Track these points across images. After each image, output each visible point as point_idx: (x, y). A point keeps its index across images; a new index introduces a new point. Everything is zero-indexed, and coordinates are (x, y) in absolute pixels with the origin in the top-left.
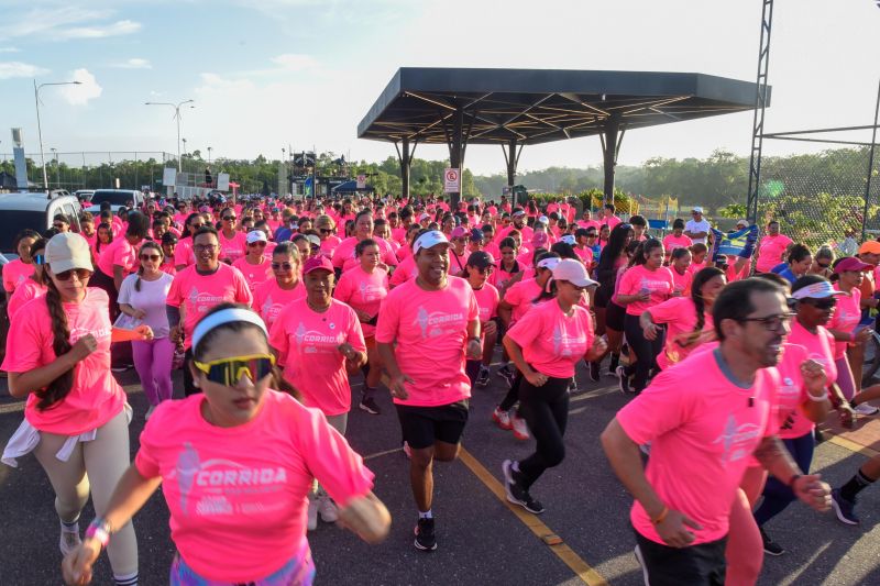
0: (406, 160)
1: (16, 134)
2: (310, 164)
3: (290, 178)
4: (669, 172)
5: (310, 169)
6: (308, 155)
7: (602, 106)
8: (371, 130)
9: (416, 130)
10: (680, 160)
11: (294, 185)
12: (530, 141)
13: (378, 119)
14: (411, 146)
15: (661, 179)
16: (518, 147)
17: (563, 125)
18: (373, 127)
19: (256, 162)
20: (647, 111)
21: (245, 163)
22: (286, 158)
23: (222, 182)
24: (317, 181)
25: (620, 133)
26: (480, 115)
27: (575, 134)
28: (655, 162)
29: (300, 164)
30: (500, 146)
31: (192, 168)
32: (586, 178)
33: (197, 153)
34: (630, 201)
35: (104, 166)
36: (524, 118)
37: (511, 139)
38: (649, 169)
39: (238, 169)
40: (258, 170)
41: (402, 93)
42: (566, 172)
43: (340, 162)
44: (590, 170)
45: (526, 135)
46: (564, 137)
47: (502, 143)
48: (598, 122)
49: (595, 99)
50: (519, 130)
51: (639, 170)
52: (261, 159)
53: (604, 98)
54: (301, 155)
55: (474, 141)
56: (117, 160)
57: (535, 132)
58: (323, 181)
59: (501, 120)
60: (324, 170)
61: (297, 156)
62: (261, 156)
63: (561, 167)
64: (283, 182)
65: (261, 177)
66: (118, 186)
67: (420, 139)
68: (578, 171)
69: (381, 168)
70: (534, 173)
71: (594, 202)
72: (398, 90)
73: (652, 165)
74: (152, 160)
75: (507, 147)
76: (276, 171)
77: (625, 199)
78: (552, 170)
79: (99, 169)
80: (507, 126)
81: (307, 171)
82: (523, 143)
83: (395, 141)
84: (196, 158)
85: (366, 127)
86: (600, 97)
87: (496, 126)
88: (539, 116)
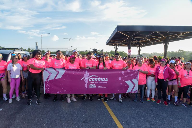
0: (116, 50)
2: (96, 51)
5: (96, 52)
6: (95, 49)
8: (109, 43)
9: (119, 43)
13: (111, 40)
14: (117, 47)
17: (153, 41)
21: (84, 52)
24: (97, 55)
26: (134, 39)
27: (154, 44)
30: (137, 47)
36: (144, 39)
37: (139, 45)
39: (82, 53)
43: (102, 51)
45: (143, 44)
49: (165, 33)
53: (168, 32)
55: (133, 46)
57: (146, 43)
59: (139, 40)
60: (99, 53)
61: (93, 50)
69: (110, 53)
80: (140, 42)
81: (95, 52)
82: (142, 46)
83: (114, 46)
87: (137, 42)
88: (148, 39)
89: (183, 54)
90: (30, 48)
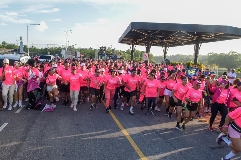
0: (133, 50)
1: (21, 38)
2: (104, 50)
3: (98, 54)
4: (215, 57)
5: (104, 51)
6: (104, 47)
7: (195, 35)
8: (122, 41)
9: (136, 41)
10: (219, 53)
11: (99, 56)
12: (171, 46)
13: (125, 37)
14: (134, 46)
15: (212, 59)
16: (167, 48)
17: (182, 41)
19: (90, 49)
20: (210, 37)
21: (86, 49)
22: (98, 48)
23: (78, 54)
24: (106, 55)
25: (200, 44)
26: (156, 37)
27: (185, 44)
28: (211, 54)
29: (102, 50)
30: (162, 47)
31: (71, 50)
32: (188, 58)
33: (73, 46)
34: (203, 65)
35: (46, 48)
36: (169, 39)
37: (165, 45)
38: (209, 56)
39: (84, 51)
40: (90, 51)
41: (132, 29)
42: (182, 56)
43: (113, 50)
44: (190, 55)
45: (170, 44)
46: (182, 45)
47: (162, 46)
48: (193, 41)
49: (192, 33)
50: (168, 42)
51: (206, 56)
52: (91, 48)
53: (195, 33)
54: (102, 47)
55: (153, 45)
56: (50, 47)
57: (172, 43)
58: (108, 55)
59: (162, 39)
60: (108, 52)
61: (101, 48)
62: (91, 47)
63: (181, 54)
64: (96, 55)
65: (90, 53)
66: (49, 54)
67: (137, 44)
68: (186, 56)
69: (126, 52)
70: (172, 56)
71: (191, 65)
72: (131, 29)
73: (210, 55)
74: (60, 47)
75: (164, 48)
76: (95, 52)
77: (201, 65)
78: (178, 55)
80: (164, 41)
81: (103, 52)
82: (169, 46)
83: (130, 44)
84: (72, 47)
85: (121, 40)
86: (194, 32)
87: (161, 41)
88: (175, 38)
90: (6, 42)
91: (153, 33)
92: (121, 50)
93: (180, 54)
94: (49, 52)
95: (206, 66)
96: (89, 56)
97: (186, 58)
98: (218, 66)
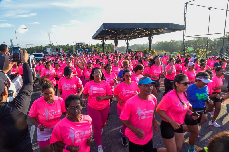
0: (103, 44)
1: (11, 41)
2: (80, 46)
3: (76, 49)
4: (161, 45)
6: (80, 44)
7: (148, 31)
8: (95, 37)
9: (106, 37)
10: (164, 42)
11: (77, 51)
12: (131, 39)
13: (98, 35)
14: (104, 41)
15: (160, 46)
16: (129, 40)
17: (139, 35)
18: (96, 37)
19: (67, 45)
20: (158, 31)
23: (61, 51)
24: (82, 50)
25: (152, 36)
26: (122, 33)
27: (141, 37)
28: (158, 42)
29: (78, 46)
31: (52, 47)
32: (143, 47)
34: (155, 51)
35: (31, 48)
36: (131, 34)
37: (127, 39)
38: (157, 44)
40: (67, 47)
42: (138, 45)
43: (87, 45)
44: (144, 45)
45: (131, 37)
46: (139, 38)
47: (125, 39)
48: (147, 34)
49: (147, 29)
50: (129, 36)
51: (155, 44)
52: (68, 45)
53: (149, 29)
54: (78, 44)
55: (120, 39)
56: (34, 46)
57: (133, 37)
58: (84, 49)
59: (125, 34)
60: (83, 47)
61: (77, 44)
64: (74, 50)
65: (69, 49)
66: (35, 52)
67: (106, 39)
69: (96, 46)
70: (131, 46)
71: (147, 52)
72: (103, 28)
73: (158, 43)
74: (42, 46)
75: (126, 40)
76: (72, 47)
77: (154, 51)
78: (135, 45)
79: (29, 48)
80: (127, 36)
82: (130, 39)
83: (101, 40)
84: (52, 45)
85: (94, 37)
87: (124, 36)
88: (134, 33)
89: (175, 44)
91: (119, 30)
92: (92, 45)
93: (137, 44)
94: (35, 51)
95: (157, 51)
96: (68, 51)
97: (142, 47)
98: (165, 51)
